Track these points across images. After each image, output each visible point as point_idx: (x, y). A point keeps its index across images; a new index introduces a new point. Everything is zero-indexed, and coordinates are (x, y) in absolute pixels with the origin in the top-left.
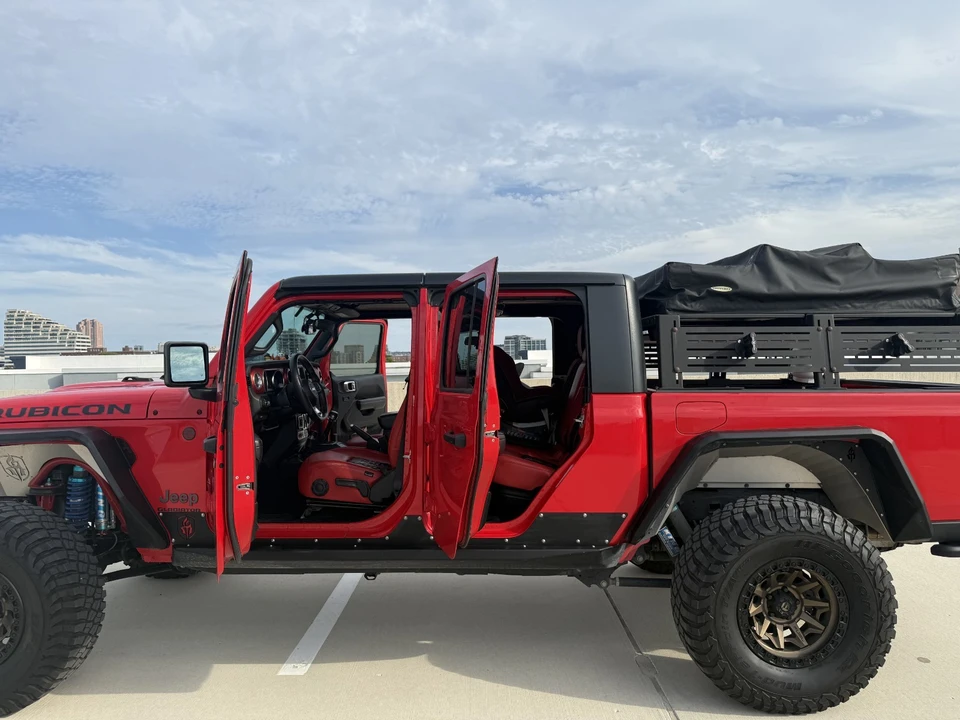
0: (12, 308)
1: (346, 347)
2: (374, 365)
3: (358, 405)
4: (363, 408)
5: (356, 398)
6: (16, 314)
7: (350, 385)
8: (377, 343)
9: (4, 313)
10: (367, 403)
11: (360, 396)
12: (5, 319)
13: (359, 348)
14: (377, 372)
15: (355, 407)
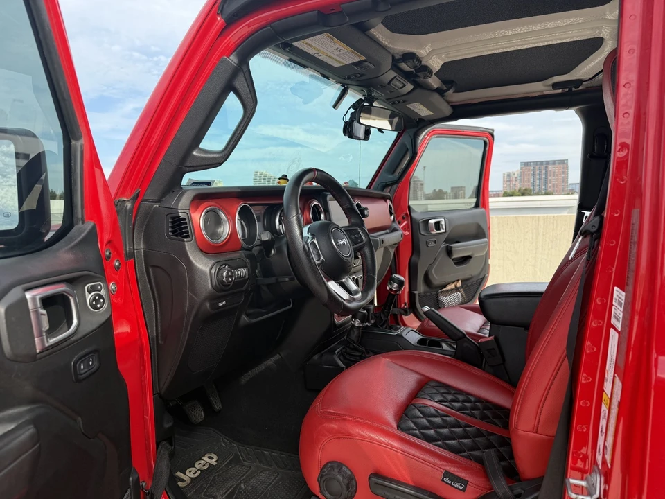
0: (256, 171)
1: (452, 188)
2: (474, 200)
3: (449, 252)
4: (455, 256)
5: (447, 241)
6: (258, 174)
7: (437, 224)
8: (476, 183)
9: (253, 173)
10: (460, 249)
11: (453, 239)
12: (253, 177)
13: (461, 188)
14: (477, 206)
15: (444, 256)
